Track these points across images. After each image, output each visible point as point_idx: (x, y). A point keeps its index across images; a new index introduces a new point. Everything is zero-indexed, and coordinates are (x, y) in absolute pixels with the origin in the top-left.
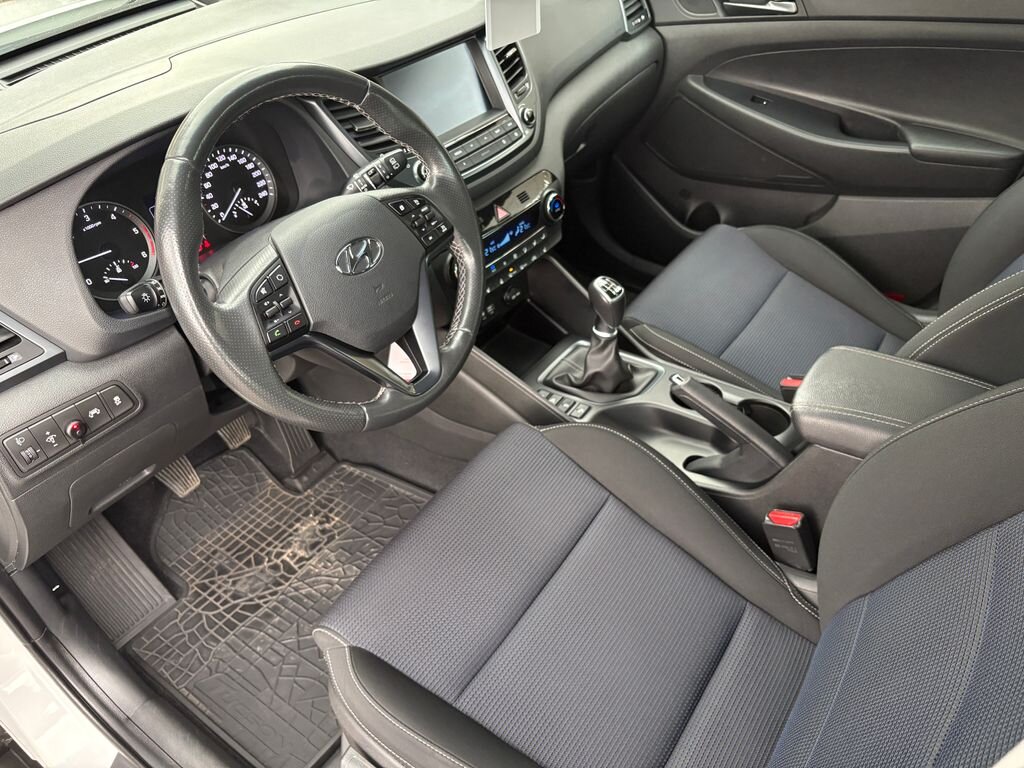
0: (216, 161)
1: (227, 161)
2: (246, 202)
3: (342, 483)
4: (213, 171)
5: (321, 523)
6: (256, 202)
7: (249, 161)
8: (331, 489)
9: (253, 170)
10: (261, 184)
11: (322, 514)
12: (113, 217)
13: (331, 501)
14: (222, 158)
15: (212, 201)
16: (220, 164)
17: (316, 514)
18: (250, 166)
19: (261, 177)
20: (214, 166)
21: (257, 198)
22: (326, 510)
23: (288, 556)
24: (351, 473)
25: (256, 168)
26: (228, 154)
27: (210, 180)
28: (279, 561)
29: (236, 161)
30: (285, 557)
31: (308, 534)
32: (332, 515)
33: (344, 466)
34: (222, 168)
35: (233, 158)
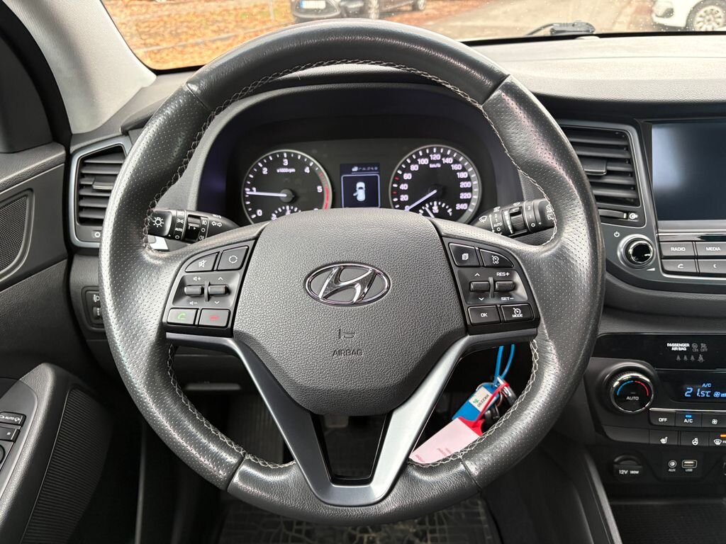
0: (430, 158)
1: (440, 161)
2: (440, 207)
3: (463, 516)
4: (421, 166)
5: (416, 535)
6: (450, 211)
7: (464, 170)
8: (451, 514)
9: (464, 180)
10: (463, 196)
11: (424, 527)
12: (307, 170)
13: (441, 523)
14: (437, 157)
15: (404, 192)
16: (432, 162)
17: (421, 523)
18: (462, 175)
19: (469, 190)
20: (424, 161)
21: (453, 207)
22: (430, 527)
23: (368, 538)
24: (478, 514)
25: (468, 179)
26: (444, 155)
27: (413, 173)
28: (359, 536)
29: (450, 164)
30: (366, 536)
31: (400, 535)
32: (429, 536)
33: (479, 502)
34: (431, 166)
35: (448, 161)
